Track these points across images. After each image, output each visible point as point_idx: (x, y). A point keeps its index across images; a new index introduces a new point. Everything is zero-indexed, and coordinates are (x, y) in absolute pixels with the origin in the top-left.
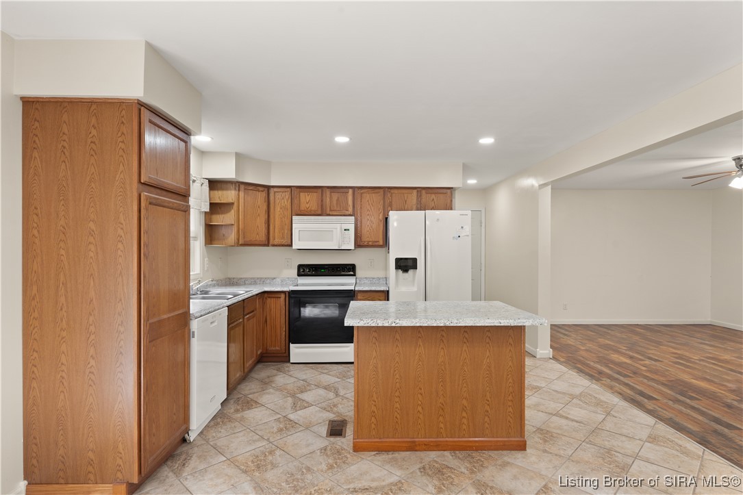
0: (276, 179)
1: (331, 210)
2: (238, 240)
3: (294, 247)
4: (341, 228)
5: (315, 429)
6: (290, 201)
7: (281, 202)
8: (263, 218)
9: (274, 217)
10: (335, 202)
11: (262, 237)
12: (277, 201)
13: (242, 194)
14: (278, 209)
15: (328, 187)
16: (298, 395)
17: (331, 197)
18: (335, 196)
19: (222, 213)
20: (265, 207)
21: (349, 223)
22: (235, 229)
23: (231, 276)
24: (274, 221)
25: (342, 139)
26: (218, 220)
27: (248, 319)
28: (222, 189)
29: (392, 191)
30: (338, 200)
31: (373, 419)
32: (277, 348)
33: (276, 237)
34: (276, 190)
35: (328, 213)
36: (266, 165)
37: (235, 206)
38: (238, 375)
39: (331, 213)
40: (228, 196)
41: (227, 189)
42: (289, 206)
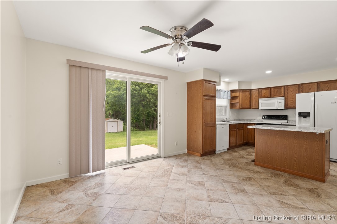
0: (253, 87)
1: (274, 95)
2: (240, 107)
3: (259, 109)
4: (278, 102)
5: (248, 159)
6: (258, 93)
7: (255, 94)
8: (249, 100)
9: (253, 99)
10: (276, 92)
11: (249, 106)
12: (254, 94)
13: (241, 93)
14: (254, 96)
15: (273, 87)
16: (251, 153)
17: (274, 91)
18: (276, 90)
19: (235, 99)
20: (249, 96)
21: (282, 100)
22: (239, 104)
23: (240, 118)
24: (253, 101)
25: (269, 72)
26: (234, 101)
27: (239, 130)
28: (235, 92)
29: (303, 85)
30: (277, 91)
31: (261, 157)
32: (252, 142)
33: (254, 105)
34: (253, 90)
35: (273, 96)
36: (250, 83)
37: (239, 97)
38: (234, 144)
39: (274, 96)
40: (237, 94)
41: (237, 92)
42: (258, 95)
